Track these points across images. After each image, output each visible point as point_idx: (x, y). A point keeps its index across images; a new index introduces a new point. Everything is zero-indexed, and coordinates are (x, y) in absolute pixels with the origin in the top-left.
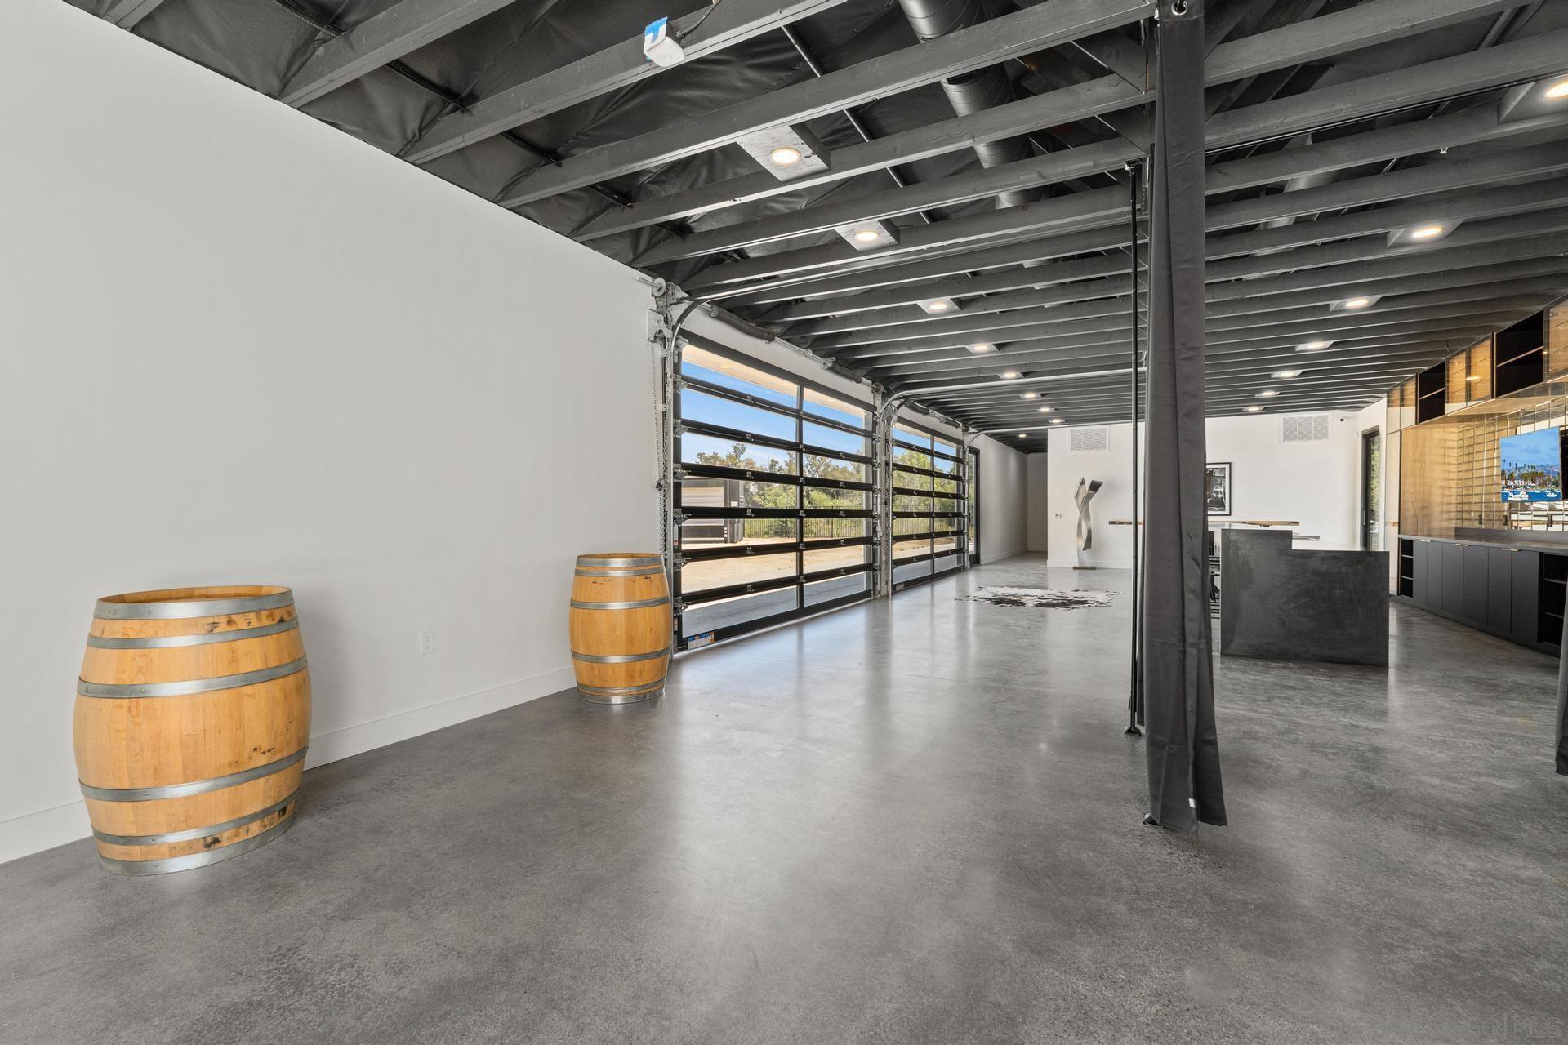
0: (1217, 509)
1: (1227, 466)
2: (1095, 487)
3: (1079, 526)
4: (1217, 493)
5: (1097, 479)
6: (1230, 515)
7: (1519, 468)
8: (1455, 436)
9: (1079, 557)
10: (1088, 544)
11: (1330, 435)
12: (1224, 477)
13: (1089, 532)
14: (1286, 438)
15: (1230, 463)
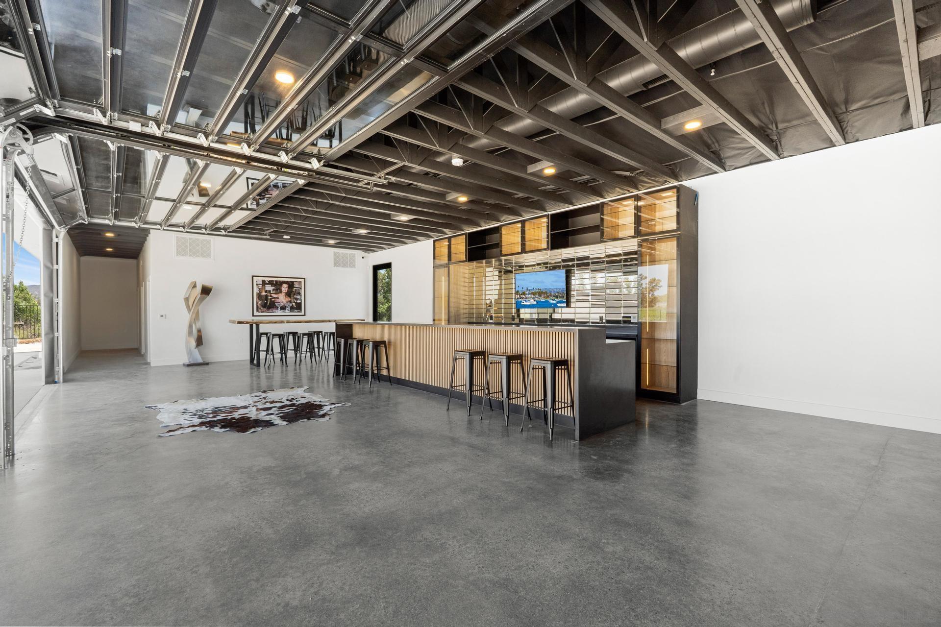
0: (296, 311)
1: (302, 281)
2: (206, 291)
3: (190, 326)
4: (297, 299)
5: (208, 284)
6: (305, 315)
7: (529, 290)
8: (467, 271)
9: (190, 353)
10: (199, 341)
11: (356, 266)
12: (301, 288)
13: (199, 331)
14: (335, 265)
15: (304, 279)
